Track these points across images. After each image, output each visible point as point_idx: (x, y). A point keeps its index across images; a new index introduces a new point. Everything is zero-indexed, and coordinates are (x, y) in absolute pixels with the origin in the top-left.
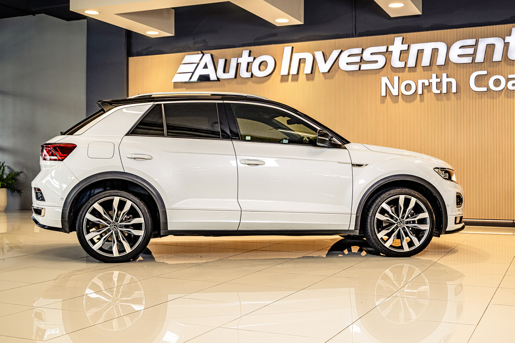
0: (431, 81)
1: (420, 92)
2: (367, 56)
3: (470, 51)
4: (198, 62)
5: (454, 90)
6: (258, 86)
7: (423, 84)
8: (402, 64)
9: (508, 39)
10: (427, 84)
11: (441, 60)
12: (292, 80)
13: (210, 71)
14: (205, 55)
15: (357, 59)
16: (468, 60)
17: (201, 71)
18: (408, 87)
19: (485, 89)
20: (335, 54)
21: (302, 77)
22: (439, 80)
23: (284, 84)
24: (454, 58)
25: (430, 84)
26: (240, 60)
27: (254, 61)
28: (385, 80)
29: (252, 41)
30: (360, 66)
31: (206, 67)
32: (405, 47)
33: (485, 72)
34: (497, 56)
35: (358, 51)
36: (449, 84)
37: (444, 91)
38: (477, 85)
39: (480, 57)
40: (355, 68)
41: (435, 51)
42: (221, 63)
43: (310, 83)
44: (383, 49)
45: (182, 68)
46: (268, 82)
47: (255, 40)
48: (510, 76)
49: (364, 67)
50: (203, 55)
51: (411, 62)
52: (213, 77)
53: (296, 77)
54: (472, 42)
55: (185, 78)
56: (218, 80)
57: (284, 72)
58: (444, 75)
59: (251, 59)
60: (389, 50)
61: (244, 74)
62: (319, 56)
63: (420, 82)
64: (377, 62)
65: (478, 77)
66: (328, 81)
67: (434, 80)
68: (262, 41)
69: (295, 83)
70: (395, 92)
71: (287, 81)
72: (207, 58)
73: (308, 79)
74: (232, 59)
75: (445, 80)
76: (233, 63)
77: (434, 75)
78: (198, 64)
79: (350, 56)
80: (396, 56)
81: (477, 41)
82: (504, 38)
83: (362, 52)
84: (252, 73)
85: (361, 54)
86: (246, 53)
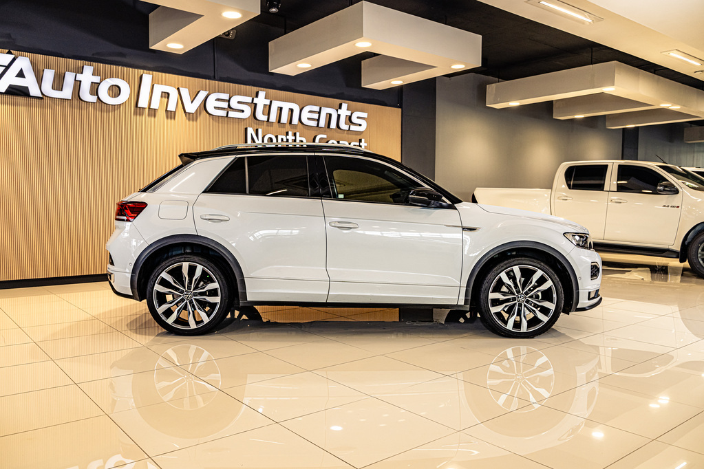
2: (234, 104)
3: (316, 116)
4: (6, 65)
6: (103, 114)
11: (295, 121)
12: (149, 115)
13: (29, 82)
14: (19, 57)
15: (225, 105)
16: (314, 124)
17: (10, 79)
20: (202, 95)
21: (161, 113)
22: (294, 138)
23: (139, 118)
26: (79, 77)
27: (101, 82)
28: (251, 131)
29: (89, 55)
30: (228, 113)
31: (21, 74)
33: (325, 136)
35: (226, 96)
39: (322, 123)
40: (223, 113)
41: (292, 110)
42: (49, 75)
43: (170, 121)
44: (249, 100)
46: (116, 112)
47: (93, 55)
49: (232, 114)
50: (16, 57)
52: (34, 91)
53: (153, 112)
54: (316, 108)
56: (43, 97)
58: (298, 134)
59: (97, 79)
60: (254, 102)
61: (86, 95)
62: (185, 93)
63: (280, 137)
66: (191, 123)
68: (107, 58)
69: (151, 119)
71: (142, 114)
72: (23, 62)
73: (167, 117)
74: (66, 73)
76: (69, 78)
77: (290, 133)
78: (7, 67)
79: (217, 100)
80: (260, 109)
81: (320, 109)
82: (337, 110)
83: (230, 99)
84: (98, 98)
85: (229, 101)
86: (88, 70)
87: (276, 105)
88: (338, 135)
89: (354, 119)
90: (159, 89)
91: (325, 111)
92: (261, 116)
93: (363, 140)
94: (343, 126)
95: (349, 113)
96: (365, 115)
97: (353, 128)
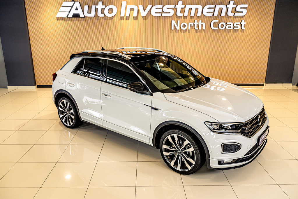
0: (194, 23)
1: (189, 29)
2: (165, 9)
3: (212, 10)
4: (72, 6)
5: (204, 28)
6: (108, 21)
7: (191, 25)
8: (181, 15)
9: (228, 6)
10: (192, 25)
11: (199, 14)
12: (126, 19)
13: (80, 12)
14: (76, 2)
15: (160, 11)
16: (211, 15)
17: (74, 12)
18: (184, 26)
19: (217, 28)
21: (131, 18)
22: (198, 23)
23: (122, 21)
24: (205, 13)
25: (194, 25)
26: (97, 7)
27: (105, 8)
28: (173, 22)
30: (162, 14)
31: (77, 9)
32: (183, 6)
33: (217, 21)
34: (223, 14)
35: (161, 6)
36: (202, 25)
37: (200, 29)
38: (214, 27)
39: (216, 14)
40: (159, 15)
41: (197, 9)
42: (86, 7)
43: (135, 21)
44: (173, 6)
45: (62, 9)
46: (113, 20)
48: (227, 23)
49: (164, 15)
50: (75, 2)
51: (186, 14)
52: (82, 15)
53: (128, 18)
54: (213, 6)
55: (65, 15)
56: (85, 17)
57: (122, 15)
58: (200, 21)
59: (103, 7)
60: (176, 7)
61: (100, 15)
62: (141, 7)
63: (190, 24)
64: (170, 13)
65: (214, 23)
66: (145, 21)
67: (196, 23)
69: (127, 21)
70: (178, 28)
71: (123, 19)
73: (134, 19)
74: (92, 6)
75: (201, 23)
76: (93, 8)
77: (196, 21)
78: (72, 7)
79: (157, 9)
80: (179, 10)
81: (215, 6)
82: (226, 6)
83: (163, 7)
84: (104, 15)
85: (162, 8)
86: (100, 3)
87: (188, 7)
88: (226, 19)
89: (238, 9)
90: (129, 7)
91: (218, 7)
92: (179, 14)
93: (243, 21)
94: (230, 14)
95: (235, 6)
96: (246, 6)
97: (236, 14)
